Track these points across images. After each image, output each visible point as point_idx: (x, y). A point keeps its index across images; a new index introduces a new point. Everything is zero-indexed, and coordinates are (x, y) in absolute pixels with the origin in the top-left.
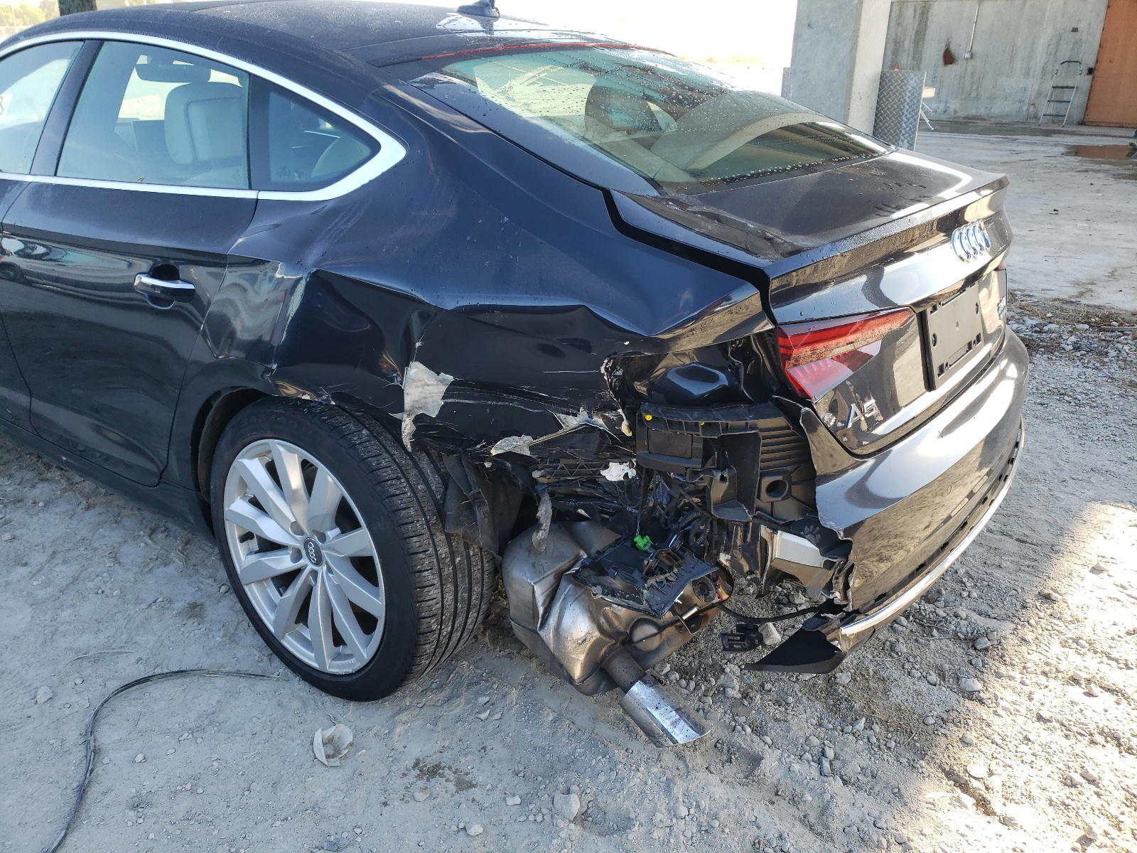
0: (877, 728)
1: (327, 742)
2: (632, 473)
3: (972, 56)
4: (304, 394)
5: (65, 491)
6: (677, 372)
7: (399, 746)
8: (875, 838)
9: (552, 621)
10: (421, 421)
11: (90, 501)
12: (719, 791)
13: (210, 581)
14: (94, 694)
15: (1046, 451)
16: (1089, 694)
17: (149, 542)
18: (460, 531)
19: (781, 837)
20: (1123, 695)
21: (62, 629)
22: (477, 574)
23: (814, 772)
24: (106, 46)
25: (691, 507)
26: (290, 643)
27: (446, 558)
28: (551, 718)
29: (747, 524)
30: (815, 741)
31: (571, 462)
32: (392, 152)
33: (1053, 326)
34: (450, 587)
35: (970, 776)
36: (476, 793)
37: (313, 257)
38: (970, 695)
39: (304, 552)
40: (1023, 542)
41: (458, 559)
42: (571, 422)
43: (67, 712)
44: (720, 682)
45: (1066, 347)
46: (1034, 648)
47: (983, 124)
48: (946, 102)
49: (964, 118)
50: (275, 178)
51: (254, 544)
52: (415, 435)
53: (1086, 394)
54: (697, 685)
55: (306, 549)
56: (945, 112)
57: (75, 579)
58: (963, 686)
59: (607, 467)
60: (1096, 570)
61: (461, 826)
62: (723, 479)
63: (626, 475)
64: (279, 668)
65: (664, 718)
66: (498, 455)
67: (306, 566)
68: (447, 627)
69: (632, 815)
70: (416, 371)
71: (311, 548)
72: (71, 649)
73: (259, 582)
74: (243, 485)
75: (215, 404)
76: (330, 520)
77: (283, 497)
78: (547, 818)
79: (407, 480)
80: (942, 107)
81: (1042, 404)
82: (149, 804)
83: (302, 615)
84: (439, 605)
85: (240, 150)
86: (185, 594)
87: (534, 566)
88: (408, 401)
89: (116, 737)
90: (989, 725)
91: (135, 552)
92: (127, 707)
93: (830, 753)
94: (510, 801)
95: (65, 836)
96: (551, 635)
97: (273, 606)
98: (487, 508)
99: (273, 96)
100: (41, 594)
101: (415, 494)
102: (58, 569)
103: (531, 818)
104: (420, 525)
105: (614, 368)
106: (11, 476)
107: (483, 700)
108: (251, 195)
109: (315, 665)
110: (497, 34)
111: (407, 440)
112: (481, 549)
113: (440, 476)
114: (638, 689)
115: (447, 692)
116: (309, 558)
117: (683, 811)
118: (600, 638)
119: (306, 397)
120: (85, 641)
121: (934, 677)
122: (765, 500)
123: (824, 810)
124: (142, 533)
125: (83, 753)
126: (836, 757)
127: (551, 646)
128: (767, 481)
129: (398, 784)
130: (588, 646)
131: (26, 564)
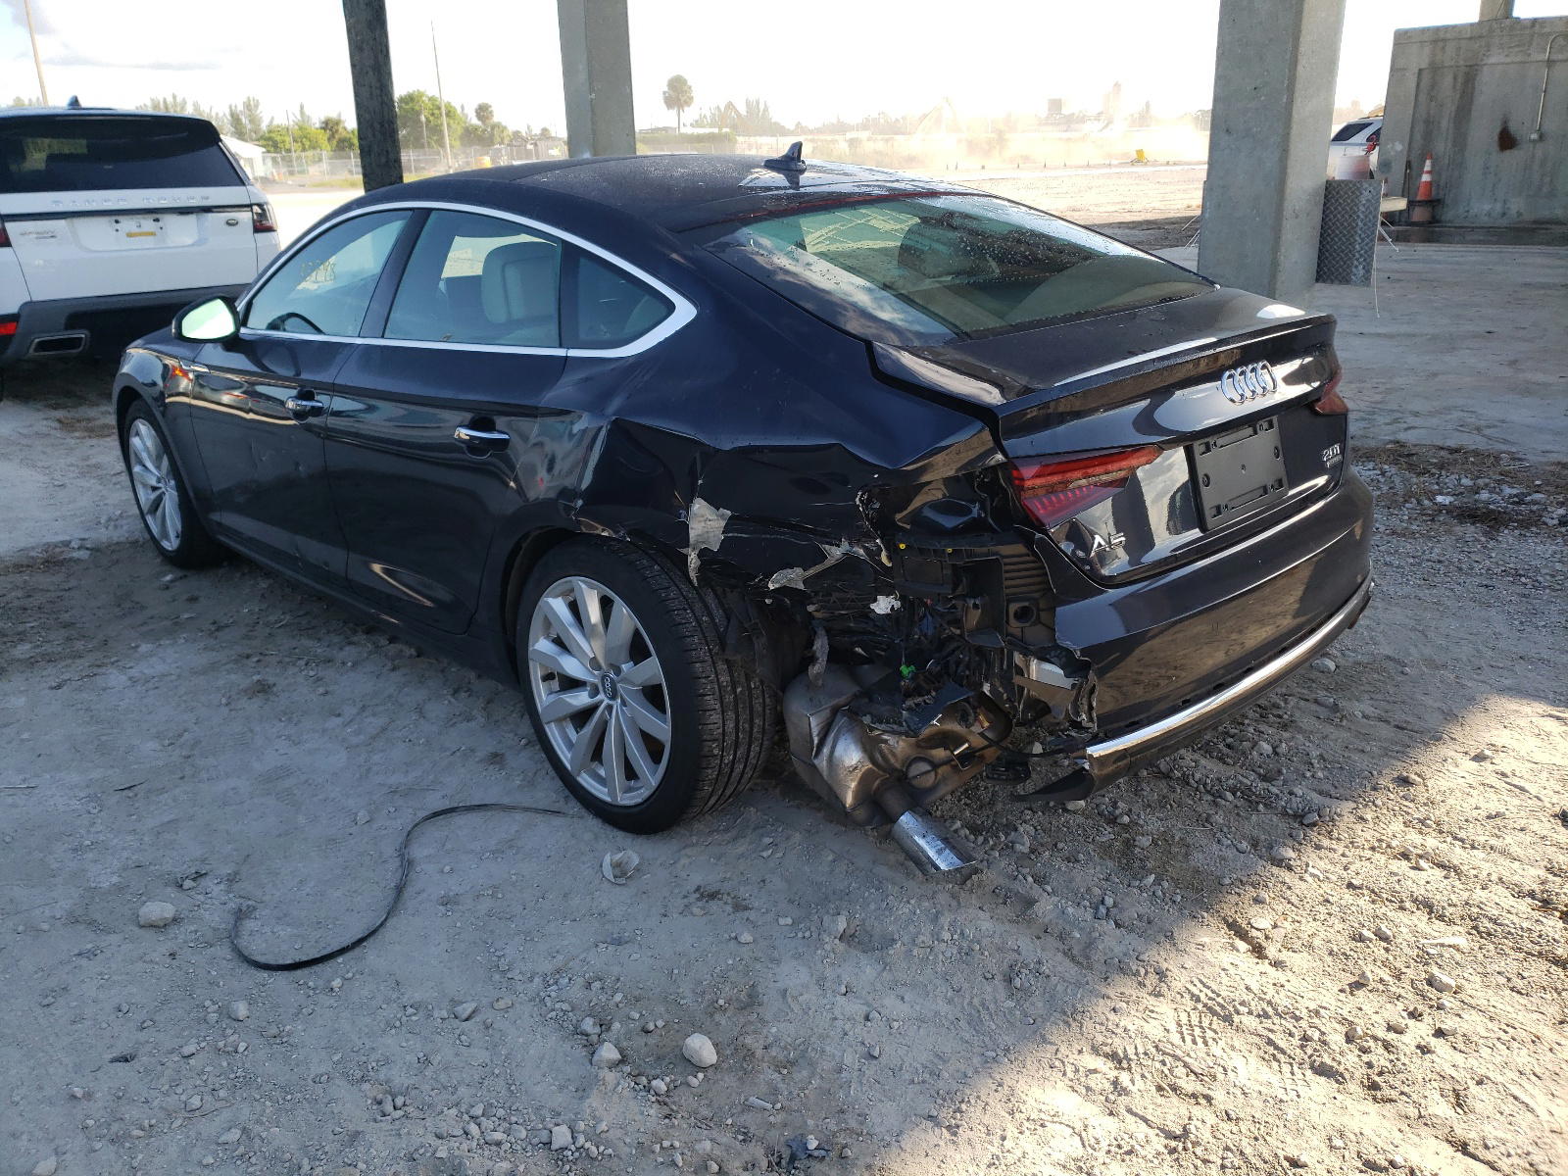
0: (1166, 884)
1: (616, 865)
2: (897, 604)
3: (1541, 137)
4: (603, 530)
5: (370, 653)
6: (930, 507)
7: (683, 875)
8: (1134, 968)
9: (826, 750)
10: (703, 554)
11: (396, 662)
12: (986, 925)
13: (511, 735)
14: (406, 819)
15: (1470, 637)
16: (1417, 868)
17: (452, 700)
18: (738, 658)
19: (1039, 962)
20: (1455, 871)
21: (375, 768)
22: (758, 708)
23: (1089, 916)
24: (433, 216)
25: (951, 638)
26: (585, 780)
27: (727, 686)
28: (830, 858)
29: (1002, 650)
30: (1097, 891)
31: (842, 595)
32: (685, 312)
33: (1538, 496)
34: (731, 714)
35: (1252, 927)
36: (752, 915)
37: (615, 405)
38: (1280, 862)
39: (601, 688)
40: (1403, 729)
41: (739, 690)
42: (835, 553)
43: (384, 832)
44: (1010, 838)
45: (1548, 521)
46: (1371, 826)
47: (1557, 230)
48: (1505, 202)
49: (1535, 222)
50: (583, 336)
51: (555, 684)
52: (700, 569)
53: (1553, 576)
54: (986, 840)
55: (603, 685)
56: (1504, 214)
57: (384, 730)
58: (1274, 853)
59: (875, 600)
60: (1479, 758)
61: (733, 935)
62: (976, 606)
63: (892, 608)
64: (574, 807)
65: (929, 847)
66: (776, 589)
67: (602, 702)
68: (728, 754)
69: (896, 937)
70: (699, 506)
71: (608, 683)
72: (383, 785)
73: (559, 721)
74: (548, 624)
75: (524, 545)
76: (625, 654)
77: (584, 635)
78: (815, 935)
79: (692, 611)
80: (1498, 207)
81: (1487, 586)
82: (457, 903)
83: (597, 754)
84: (721, 730)
85: (552, 309)
86: (487, 745)
87: (811, 700)
88: (692, 534)
89: (426, 852)
90: (1289, 888)
91: (438, 710)
92: (436, 831)
93: (1109, 901)
94: (782, 921)
95: (386, 920)
96: (825, 763)
97: (570, 745)
98: (764, 640)
99: (583, 261)
100: (355, 740)
101: (700, 625)
102: (368, 720)
103: (800, 935)
104: (703, 652)
105: (869, 500)
106: (319, 640)
107: (767, 840)
108: (561, 352)
109: (608, 799)
110: (802, 190)
111: (693, 575)
112: (762, 682)
113: (724, 611)
114: (907, 820)
115: (734, 833)
116: (605, 692)
117: (946, 936)
118: (869, 770)
119: (605, 534)
120: (393, 780)
121: (1244, 845)
122: (1015, 626)
123: (1090, 945)
124: (445, 692)
125: (398, 864)
126: (1115, 905)
127: (825, 774)
128: (1013, 607)
129: (680, 902)
130: (859, 775)
131: (339, 715)
